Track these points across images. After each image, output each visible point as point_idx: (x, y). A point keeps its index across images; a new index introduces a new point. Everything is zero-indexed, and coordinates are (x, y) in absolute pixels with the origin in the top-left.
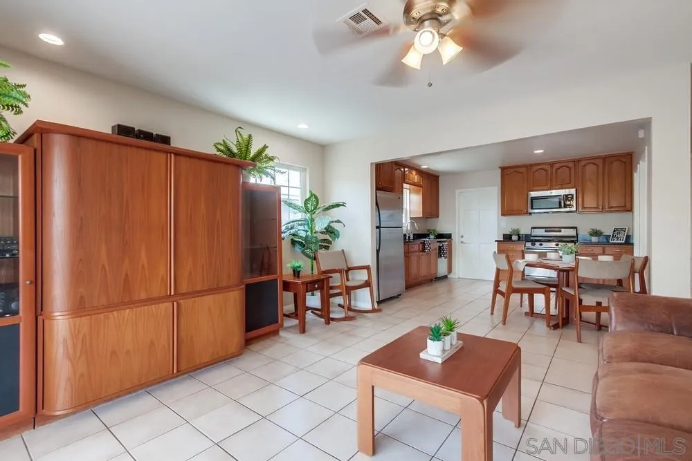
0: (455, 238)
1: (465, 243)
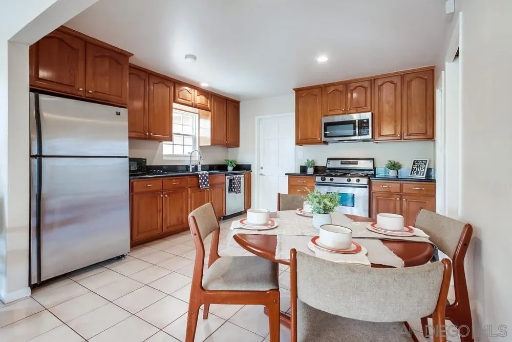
0: (255, 170)
1: (264, 175)
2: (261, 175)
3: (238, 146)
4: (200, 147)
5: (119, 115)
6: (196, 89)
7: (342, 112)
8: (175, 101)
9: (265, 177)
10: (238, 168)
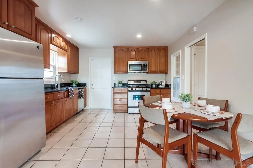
0: (88, 86)
1: (94, 88)
2: (92, 88)
3: (78, 73)
4: (59, 73)
5: (39, 48)
6: (61, 37)
7: (136, 60)
8: (51, 43)
9: (94, 89)
10: (79, 85)
